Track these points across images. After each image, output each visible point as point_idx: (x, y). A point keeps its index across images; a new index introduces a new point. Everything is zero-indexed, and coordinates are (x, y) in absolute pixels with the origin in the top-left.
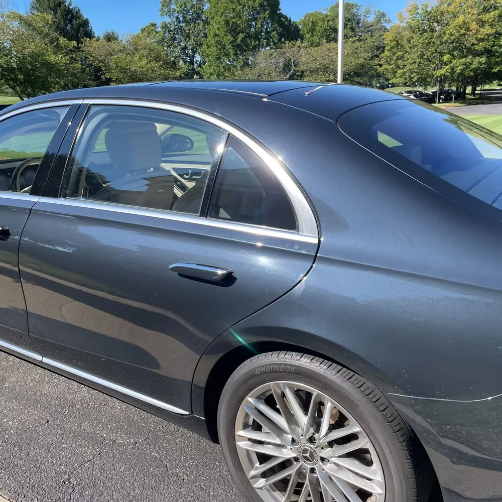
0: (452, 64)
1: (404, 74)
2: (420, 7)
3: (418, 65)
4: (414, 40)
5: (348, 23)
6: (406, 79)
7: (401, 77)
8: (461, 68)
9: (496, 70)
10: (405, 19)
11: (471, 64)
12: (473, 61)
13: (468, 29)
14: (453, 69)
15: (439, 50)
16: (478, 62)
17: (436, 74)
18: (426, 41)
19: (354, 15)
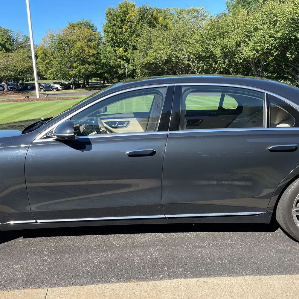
0: (78, 68)
1: (52, 72)
2: (55, 35)
3: (60, 68)
4: (55, 54)
5: (8, 41)
6: (54, 75)
7: (50, 74)
8: (83, 70)
9: (99, 72)
10: (47, 41)
11: (88, 69)
12: (89, 67)
13: (83, 50)
14: (79, 71)
15: (70, 60)
16: (91, 68)
17: (71, 73)
18: (63, 55)
19: (10, 37)
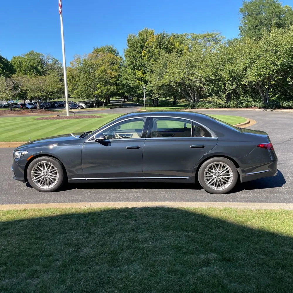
0: (101, 89)
1: (78, 93)
2: (81, 59)
3: (85, 88)
4: (81, 76)
5: (39, 64)
6: (79, 95)
7: (76, 94)
8: (106, 90)
9: (120, 92)
10: (74, 65)
11: (110, 89)
12: (111, 88)
13: (106, 73)
14: (102, 91)
15: (94, 82)
16: (113, 88)
17: (94, 93)
18: (88, 77)
19: (41, 60)
